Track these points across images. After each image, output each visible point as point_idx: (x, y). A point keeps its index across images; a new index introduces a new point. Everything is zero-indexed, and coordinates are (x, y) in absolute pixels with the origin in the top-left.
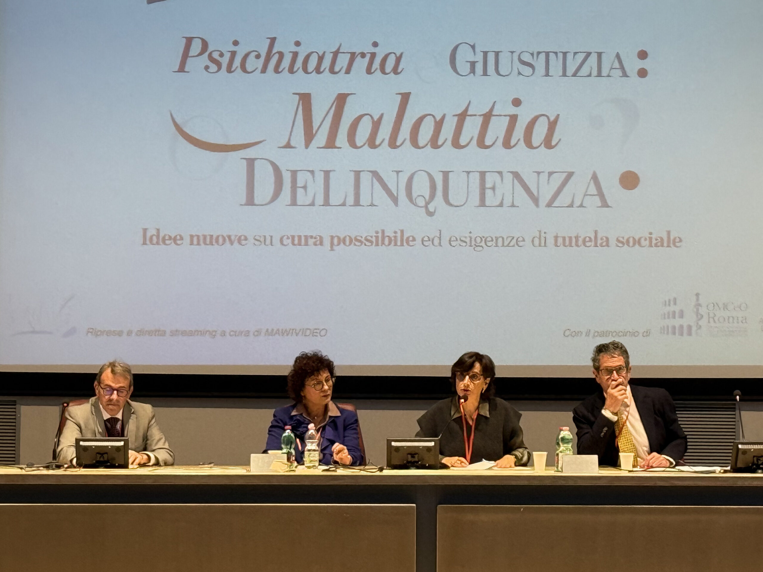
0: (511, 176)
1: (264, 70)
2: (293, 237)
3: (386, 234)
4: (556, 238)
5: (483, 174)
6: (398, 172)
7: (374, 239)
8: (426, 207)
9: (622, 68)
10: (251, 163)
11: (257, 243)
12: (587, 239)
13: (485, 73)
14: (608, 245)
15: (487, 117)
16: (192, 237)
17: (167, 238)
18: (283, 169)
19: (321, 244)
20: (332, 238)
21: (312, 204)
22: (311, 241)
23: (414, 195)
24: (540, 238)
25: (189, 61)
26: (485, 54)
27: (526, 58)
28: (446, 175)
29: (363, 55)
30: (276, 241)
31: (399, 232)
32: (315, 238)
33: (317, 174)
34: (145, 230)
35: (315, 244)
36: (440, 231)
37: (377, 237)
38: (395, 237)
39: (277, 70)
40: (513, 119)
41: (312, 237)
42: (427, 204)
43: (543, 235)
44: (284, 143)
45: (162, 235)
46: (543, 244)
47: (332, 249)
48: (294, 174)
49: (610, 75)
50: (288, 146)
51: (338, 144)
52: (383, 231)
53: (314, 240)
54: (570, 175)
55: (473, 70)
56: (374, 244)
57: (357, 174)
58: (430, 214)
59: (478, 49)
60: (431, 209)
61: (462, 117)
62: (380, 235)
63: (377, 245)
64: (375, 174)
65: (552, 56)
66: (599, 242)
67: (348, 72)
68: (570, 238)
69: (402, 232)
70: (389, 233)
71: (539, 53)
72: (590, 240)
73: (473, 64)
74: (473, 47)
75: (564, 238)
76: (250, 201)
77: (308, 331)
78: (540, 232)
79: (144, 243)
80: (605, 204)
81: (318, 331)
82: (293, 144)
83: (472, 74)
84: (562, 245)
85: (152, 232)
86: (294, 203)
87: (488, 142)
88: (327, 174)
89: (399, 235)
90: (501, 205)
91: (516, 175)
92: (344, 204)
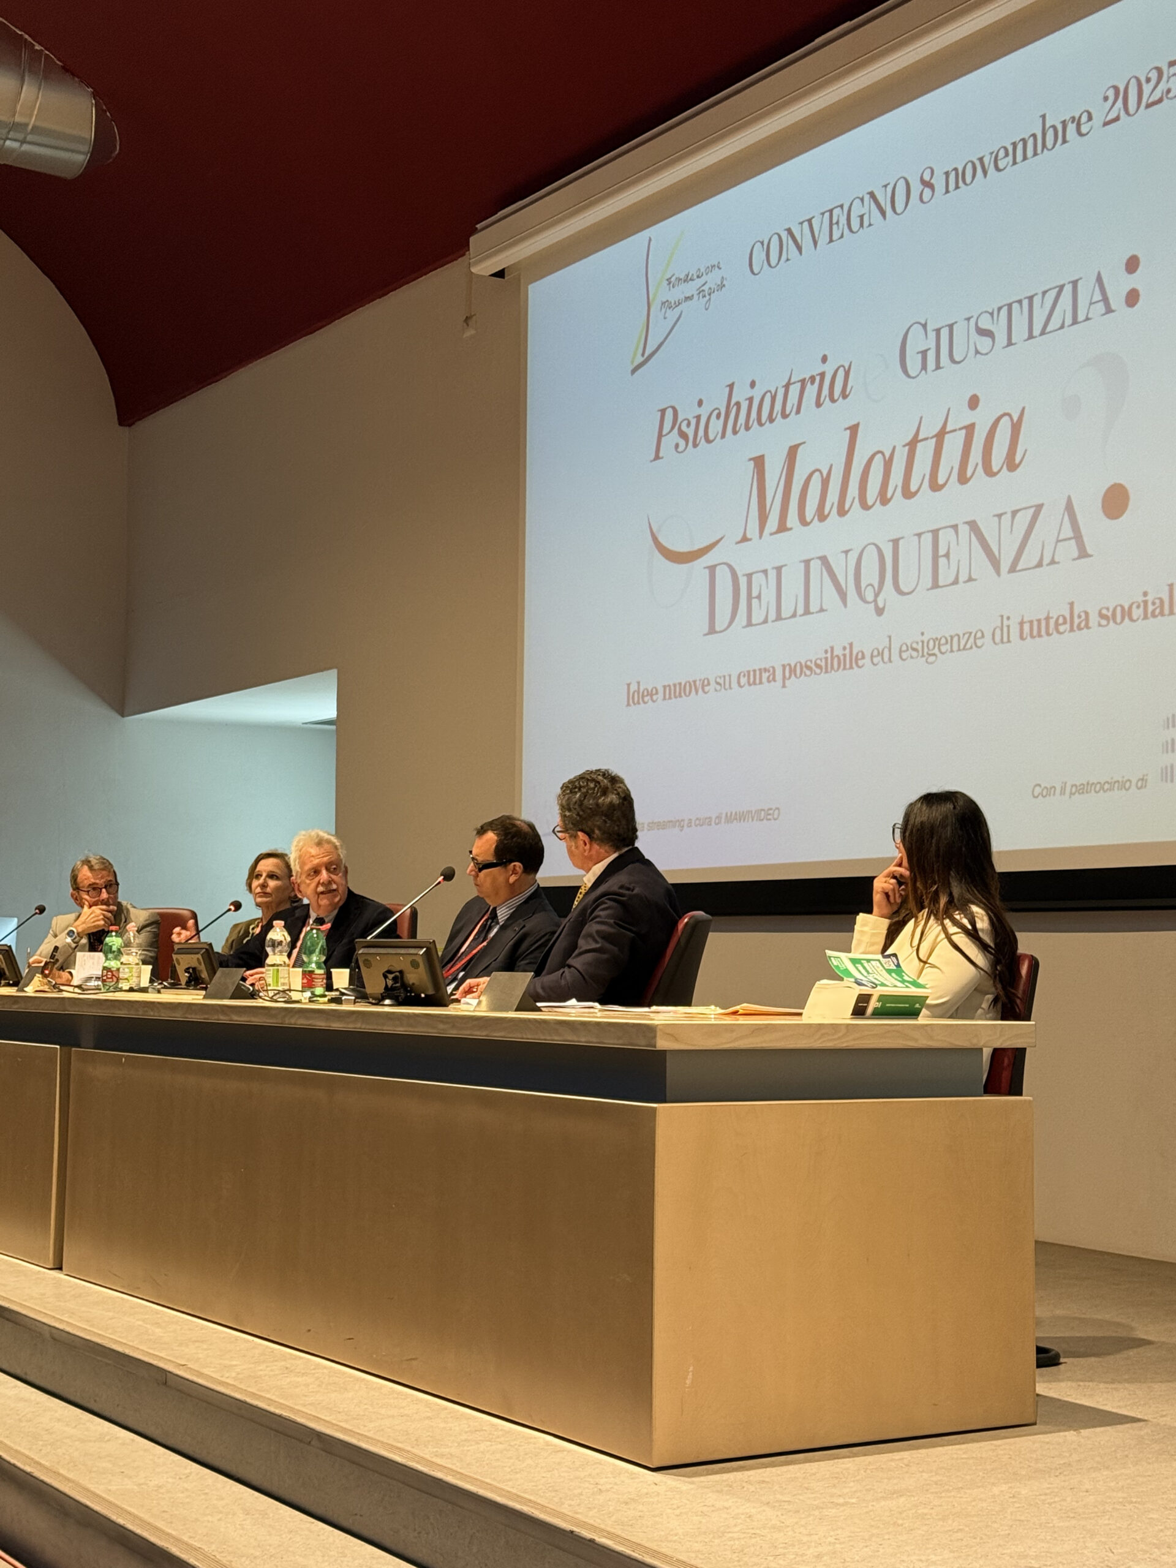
0: (967, 527)
1: (723, 436)
2: (749, 672)
3: (835, 654)
4: (1022, 624)
5: (935, 533)
6: (846, 552)
7: (823, 664)
8: (875, 601)
9: (1105, 299)
10: (712, 569)
11: (718, 687)
12: (1061, 620)
13: (938, 367)
14: (1087, 627)
15: (940, 436)
16: (665, 687)
17: (646, 693)
18: (740, 574)
19: (775, 680)
20: (784, 666)
21: (765, 621)
22: (765, 675)
23: (863, 586)
24: (1002, 630)
25: (663, 439)
26: (938, 331)
27: (985, 323)
28: (896, 542)
29: (812, 379)
30: (734, 684)
31: (848, 647)
32: (769, 671)
33: (770, 572)
34: (629, 685)
35: (769, 681)
36: (890, 637)
37: (826, 659)
38: (844, 655)
39: (735, 432)
40: (970, 429)
41: (766, 670)
42: (877, 595)
43: (1006, 622)
44: (739, 537)
45: (641, 691)
46: (1005, 639)
47: (784, 686)
48: (749, 576)
49: (1090, 316)
50: (745, 539)
51: (789, 525)
52: (832, 648)
53: (767, 674)
54: (1039, 508)
55: (924, 367)
56: (824, 670)
57: (807, 563)
58: (880, 611)
59: (929, 328)
60: (881, 605)
61: (912, 444)
62: (829, 655)
63: (826, 672)
64: (824, 560)
65: (1015, 306)
66: (1076, 621)
67: (798, 412)
68: (1039, 621)
69: (851, 645)
70: (838, 652)
71: (999, 309)
72: (1065, 623)
73: (924, 353)
74: (924, 326)
75: (1031, 622)
76: (712, 631)
77: (763, 813)
78: (1002, 616)
79: (628, 705)
80: (1083, 554)
81: (771, 812)
82: (749, 536)
83: (923, 372)
84: (1029, 637)
85: (633, 687)
86: (749, 624)
87: (941, 480)
88: (779, 569)
89: (847, 652)
90: (956, 582)
91: (973, 526)
92: (794, 615)
